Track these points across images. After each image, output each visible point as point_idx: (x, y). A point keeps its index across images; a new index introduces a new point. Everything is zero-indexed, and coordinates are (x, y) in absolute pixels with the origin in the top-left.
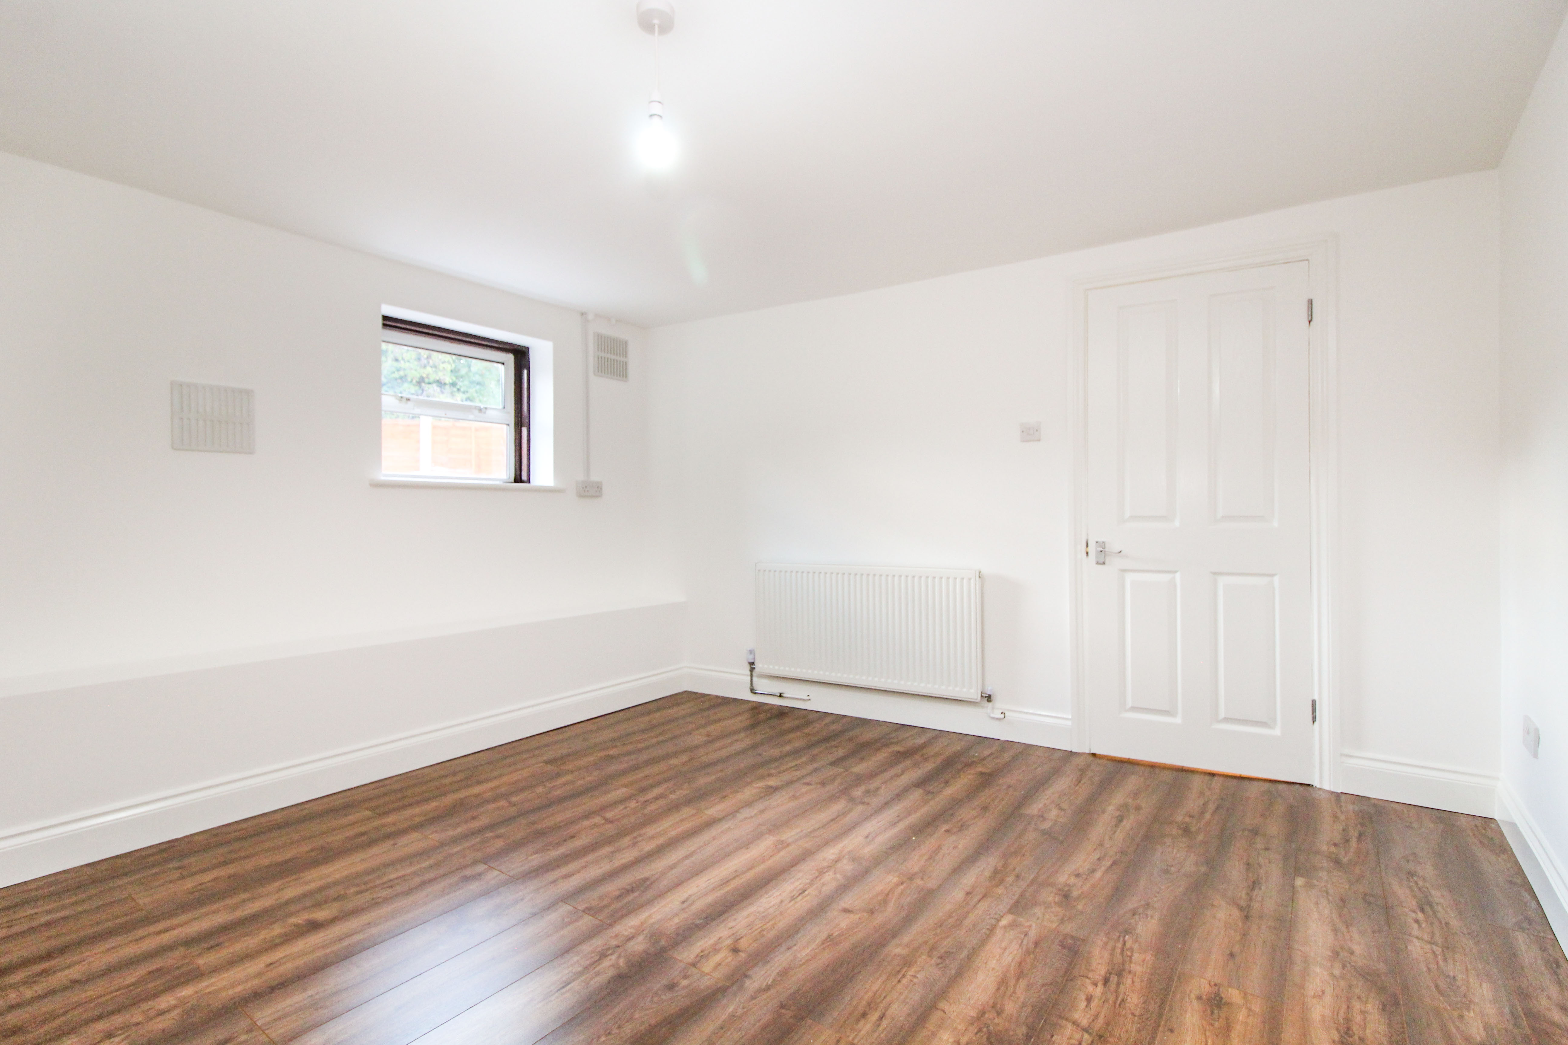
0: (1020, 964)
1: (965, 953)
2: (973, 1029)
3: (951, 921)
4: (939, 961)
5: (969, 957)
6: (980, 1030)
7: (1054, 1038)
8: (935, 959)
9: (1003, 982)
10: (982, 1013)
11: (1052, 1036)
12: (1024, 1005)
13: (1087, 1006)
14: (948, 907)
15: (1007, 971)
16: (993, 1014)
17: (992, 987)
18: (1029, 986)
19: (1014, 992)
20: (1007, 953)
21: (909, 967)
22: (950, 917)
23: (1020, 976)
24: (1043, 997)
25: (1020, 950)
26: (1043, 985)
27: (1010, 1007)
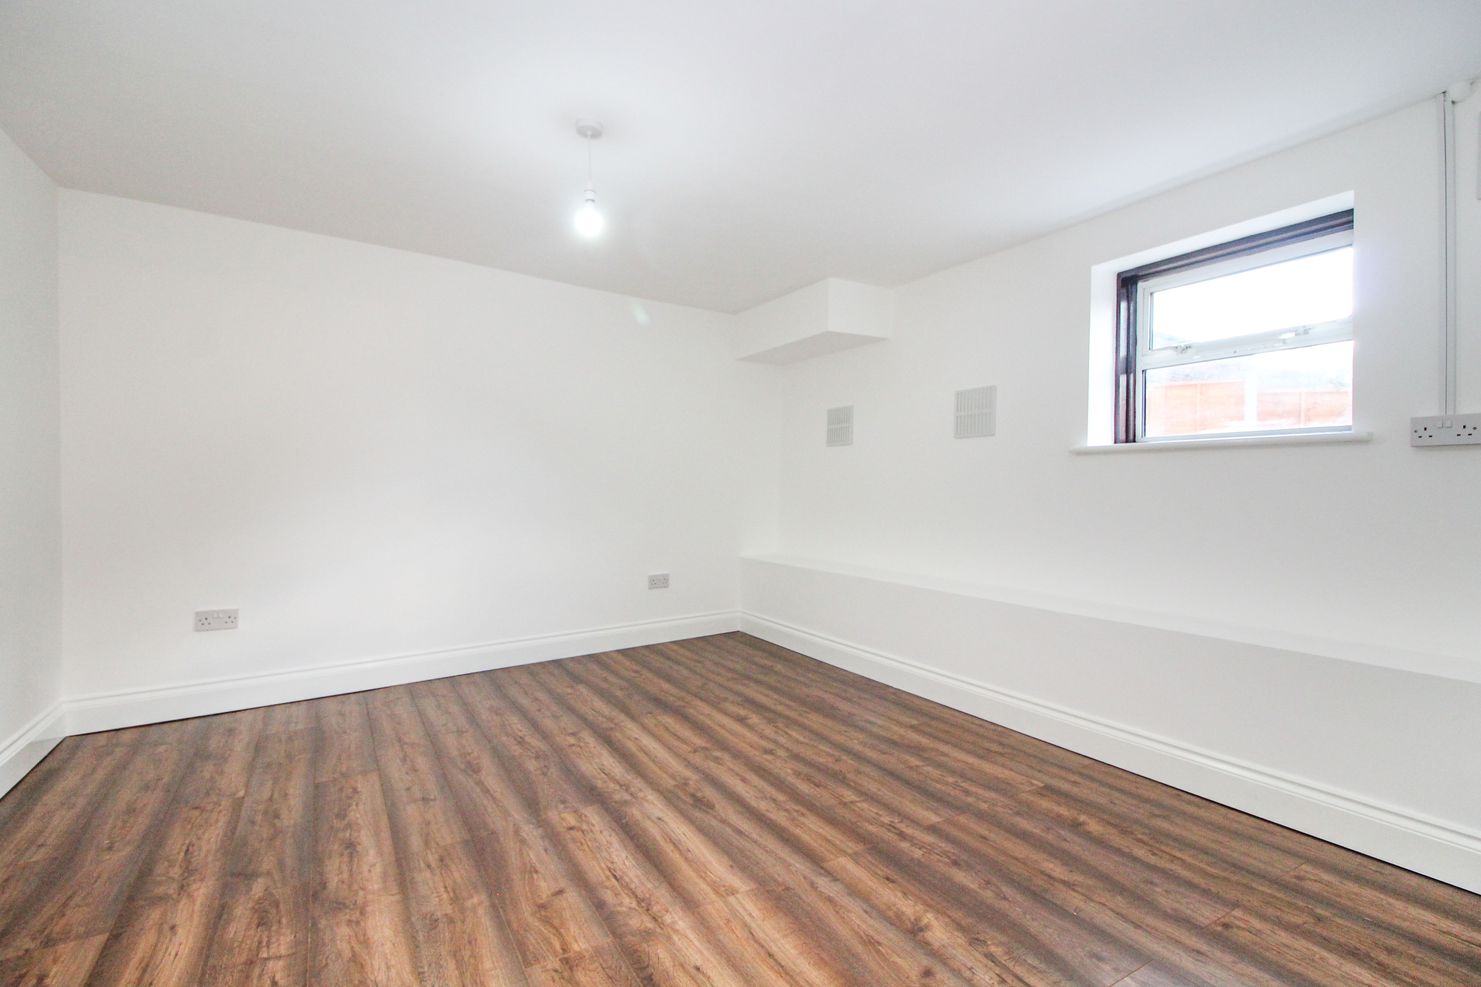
0: (362, 966)
1: (421, 937)
2: (360, 902)
3: (467, 954)
4: (435, 917)
5: (414, 938)
6: (355, 904)
7: (293, 936)
8: (439, 916)
9: (365, 942)
10: (362, 913)
11: (295, 936)
12: (333, 940)
13: (274, 977)
14: (487, 964)
15: (369, 954)
16: (354, 918)
17: (370, 933)
18: (339, 955)
19: (350, 942)
20: (383, 967)
21: (451, 899)
22: (473, 956)
23: (354, 958)
24: (320, 957)
25: (373, 978)
26: (327, 964)
27: (344, 931)
